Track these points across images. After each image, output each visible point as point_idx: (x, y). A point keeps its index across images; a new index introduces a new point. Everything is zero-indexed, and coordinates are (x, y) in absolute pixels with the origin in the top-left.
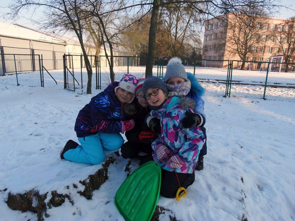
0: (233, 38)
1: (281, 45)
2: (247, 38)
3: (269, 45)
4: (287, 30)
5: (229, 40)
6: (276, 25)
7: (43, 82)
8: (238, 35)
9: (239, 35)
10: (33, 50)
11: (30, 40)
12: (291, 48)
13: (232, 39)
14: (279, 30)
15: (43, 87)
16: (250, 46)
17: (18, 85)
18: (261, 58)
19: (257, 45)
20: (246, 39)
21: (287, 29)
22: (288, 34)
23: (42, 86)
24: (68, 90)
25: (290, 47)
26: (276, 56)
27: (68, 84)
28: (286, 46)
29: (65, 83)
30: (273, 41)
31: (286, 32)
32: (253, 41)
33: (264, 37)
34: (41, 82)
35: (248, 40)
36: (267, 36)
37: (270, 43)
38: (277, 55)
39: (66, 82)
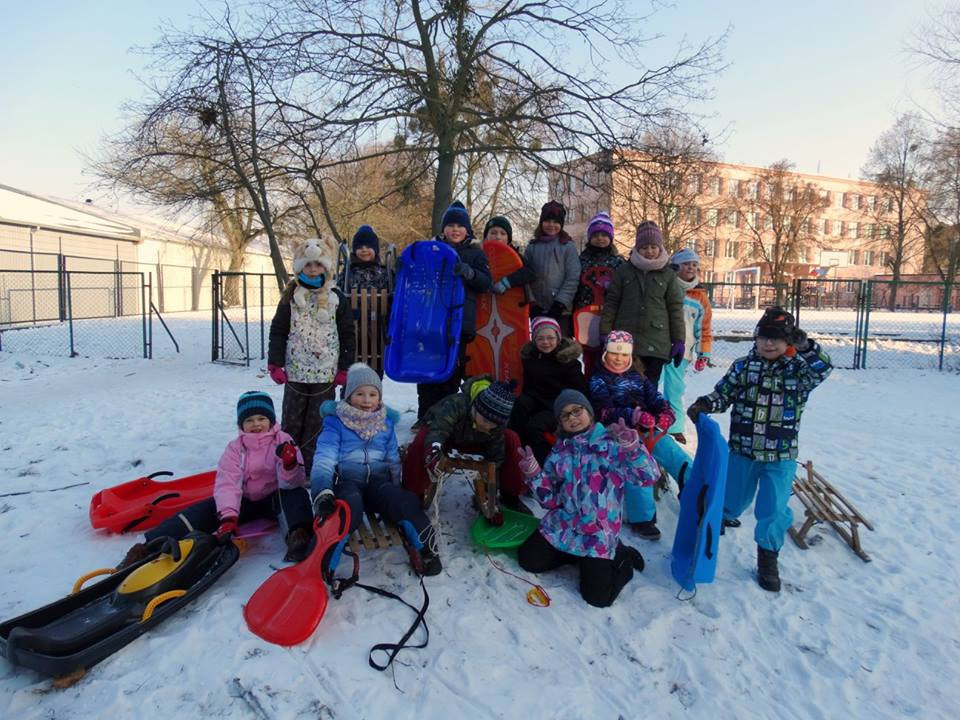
0: (629, 218)
1: (756, 237)
2: (666, 219)
3: (726, 237)
4: (767, 197)
5: (618, 223)
6: (741, 183)
7: (150, 344)
8: (641, 211)
9: (645, 210)
10: (61, 259)
11: (33, 227)
12: (783, 244)
13: (626, 221)
14: (748, 197)
15: (150, 357)
16: (678, 240)
17: (74, 354)
18: (709, 272)
19: (695, 237)
20: (663, 221)
21: (767, 193)
22: (772, 207)
23: (145, 357)
24: (224, 363)
25: (781, 242)
26: (747, 267)
27: (222, 348)
28: (769, 240)
29: (215, 348)
30: (737, 226)
31: (764, 202)
32: (682, 227)
33: (712, 213)
34: (145, 344)
35: (671, 225)
36: (720, 212)
37: (728, 232)
38: (749, 264)
39: (217, 342)
